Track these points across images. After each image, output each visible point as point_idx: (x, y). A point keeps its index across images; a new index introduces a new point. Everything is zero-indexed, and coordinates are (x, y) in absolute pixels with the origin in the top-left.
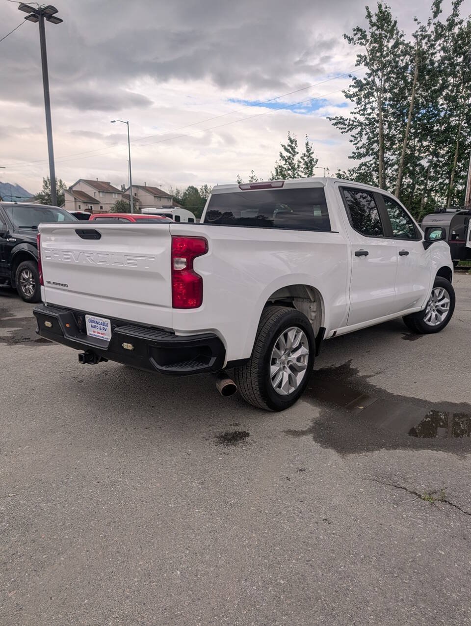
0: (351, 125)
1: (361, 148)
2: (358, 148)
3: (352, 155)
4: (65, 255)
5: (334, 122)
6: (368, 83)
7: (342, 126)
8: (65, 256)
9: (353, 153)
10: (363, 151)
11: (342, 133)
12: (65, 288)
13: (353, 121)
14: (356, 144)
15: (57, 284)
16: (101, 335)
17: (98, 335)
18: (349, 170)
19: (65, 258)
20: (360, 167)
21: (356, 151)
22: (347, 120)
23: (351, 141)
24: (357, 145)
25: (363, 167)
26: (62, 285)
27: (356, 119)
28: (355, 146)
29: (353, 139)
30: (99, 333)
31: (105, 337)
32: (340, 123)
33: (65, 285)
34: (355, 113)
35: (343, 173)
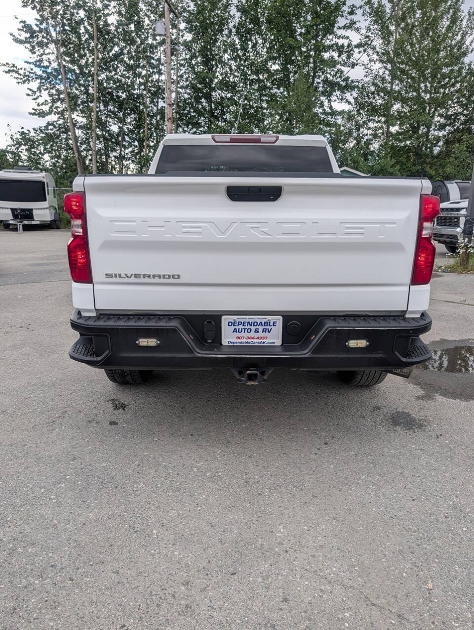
0: (27, 76)
1: (42, 104)
2: (38, 104)
3: (33, 111)
5: (7, 69)
6: (41, 31)
7: (16, 75)
9: (33, 109)
10: (46, 108)
11: (18, 83)
13: (30, 72)
14: (35, 99)
18: (34, 129)
20: (46, 127)
21: (36, 107)
22: (21, 69)
23: (28, 95)
24: (38, 101)
25: (50, 127)
27: (32, 69)
28: (34, 101)
29: (30, 93)
32: (13, 71)
34: (30, 63)
35: (27, 132)
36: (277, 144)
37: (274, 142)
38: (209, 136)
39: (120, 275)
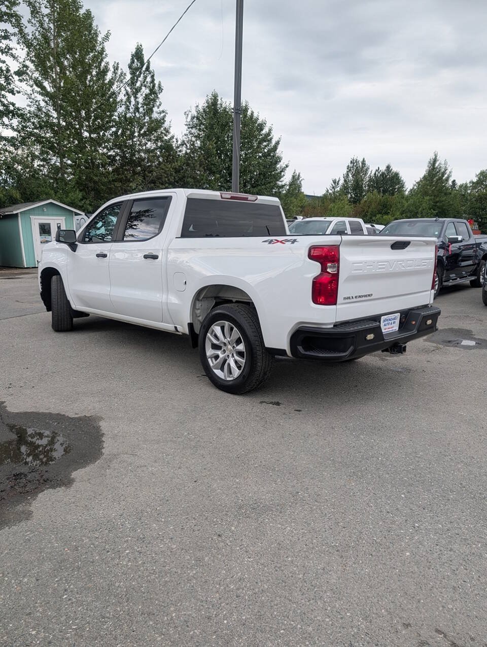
4: (380, 265)
8: (384, 266)
12: (369, 298)
15: (360, 297)
16: (391, 329)
17: (389, 330)
19: (380, 268)
26: (365, 296)
30: (389, 328)
31: (394, 328)
33: (369, 295)
36: (255, 202)
37: (254, 201)
38: (218, 193)
39: (352, 297)
